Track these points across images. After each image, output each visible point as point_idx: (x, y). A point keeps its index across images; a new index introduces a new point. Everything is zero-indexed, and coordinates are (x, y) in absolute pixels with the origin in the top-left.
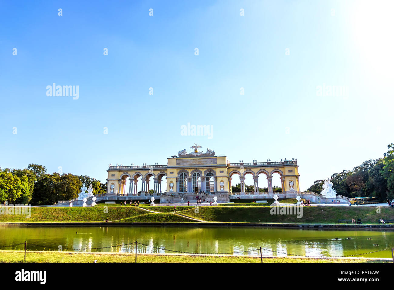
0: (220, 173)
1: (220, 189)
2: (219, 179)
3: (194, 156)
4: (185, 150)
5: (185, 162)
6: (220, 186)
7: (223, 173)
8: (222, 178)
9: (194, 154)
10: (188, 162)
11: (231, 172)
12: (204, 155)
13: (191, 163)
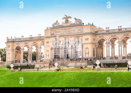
0: (86, 40)
1: (86, 55)
2: (85, 46)
3: (65, 27)
4: (57, 21)
5: (57, 32)
6: (86, 52)
7: (88, 40)
8: (87, 45)
9: (65, 25)
10: (59, 32)
11: (98, 39)
12: (73, 25)
13: (62, 33)
